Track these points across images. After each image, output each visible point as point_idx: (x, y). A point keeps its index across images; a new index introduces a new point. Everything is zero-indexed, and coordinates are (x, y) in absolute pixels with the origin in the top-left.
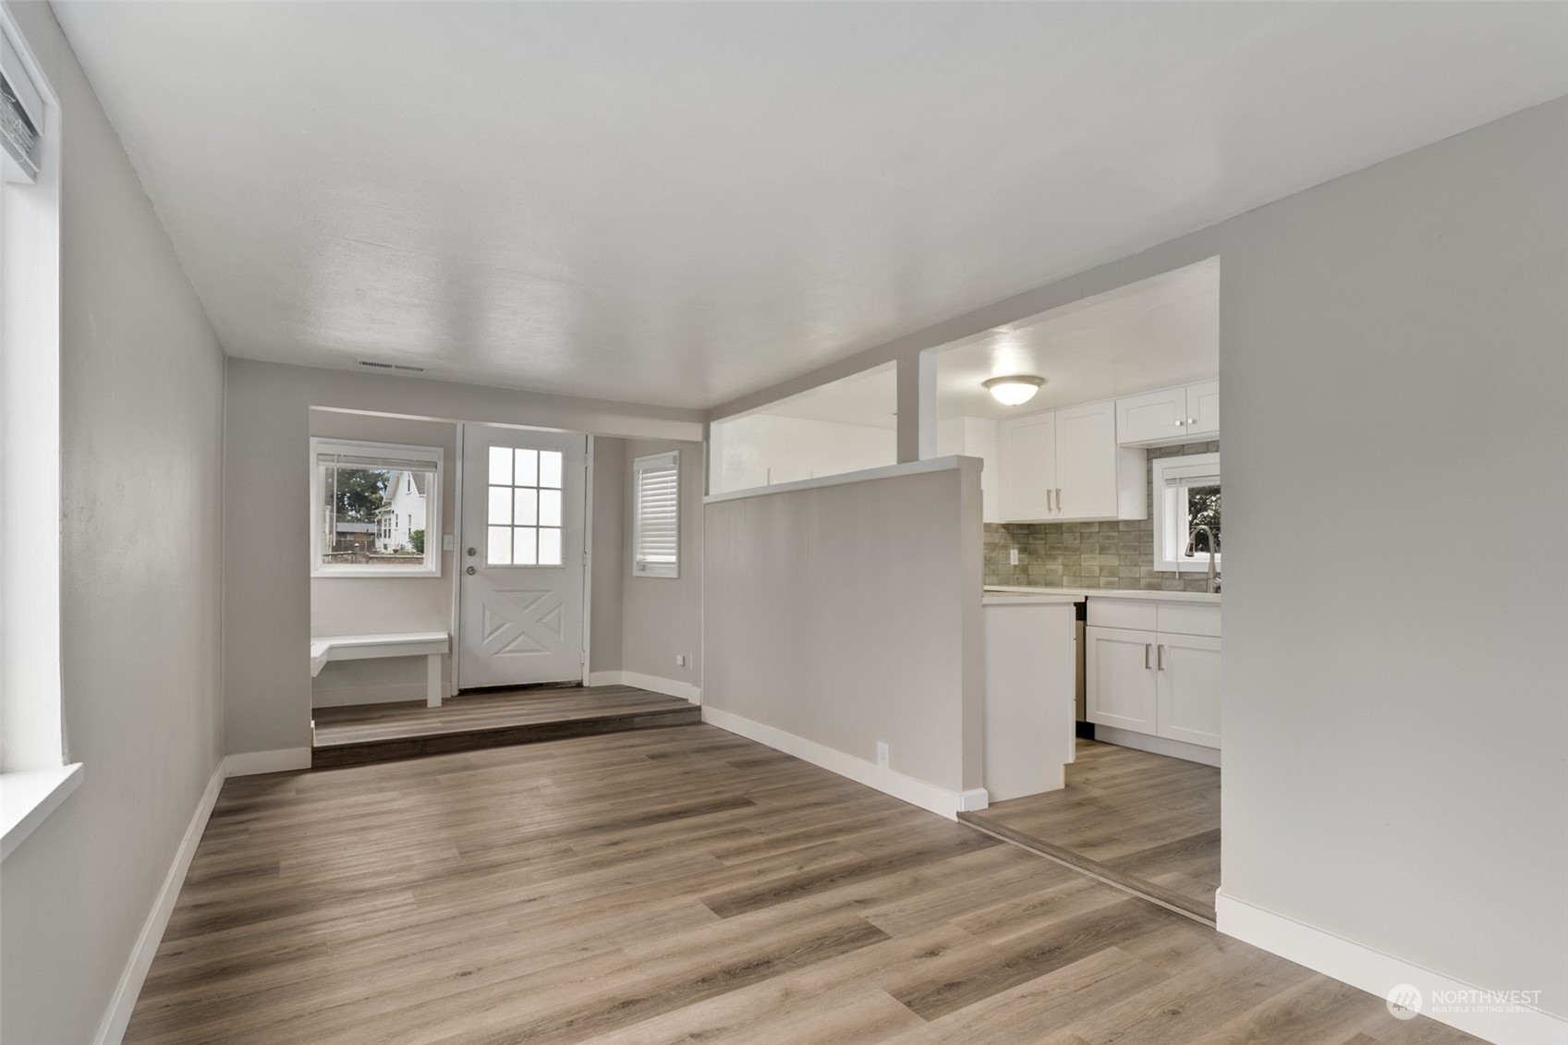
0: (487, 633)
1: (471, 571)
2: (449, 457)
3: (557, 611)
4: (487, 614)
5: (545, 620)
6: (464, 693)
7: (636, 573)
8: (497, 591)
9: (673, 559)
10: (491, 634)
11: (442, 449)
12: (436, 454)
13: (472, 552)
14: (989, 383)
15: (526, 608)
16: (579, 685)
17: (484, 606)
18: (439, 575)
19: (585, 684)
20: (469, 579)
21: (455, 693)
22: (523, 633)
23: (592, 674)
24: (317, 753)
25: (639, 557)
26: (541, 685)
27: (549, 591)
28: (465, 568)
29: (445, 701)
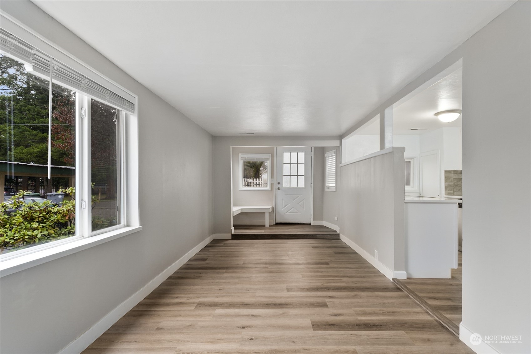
0: (283, 207)
1: (279, 189)
2: (273, 156)
3: (303, 201)
4: (283, 201)
5: (299, 204)
6: (277, 224)
7: (326, 190)
8: (286, 195)
9: (334, 185)
10: (284, 207)
11: (271, 154)
12: (269, 156)
13: (279, 183)
14: (437, 114)
15: (294, 200)
16: (310, 224)
17: (282, 199)
18: (270, 190)
19: (312, 224)
20: (278, 191)
21: (275, 224)
22: (293, 207)
23: (314, 221)
24: (233, 235)
25: (327, 185)
26: (298, 223)
27: (301, 195)
28: (277, 188)
29: (270, 226)
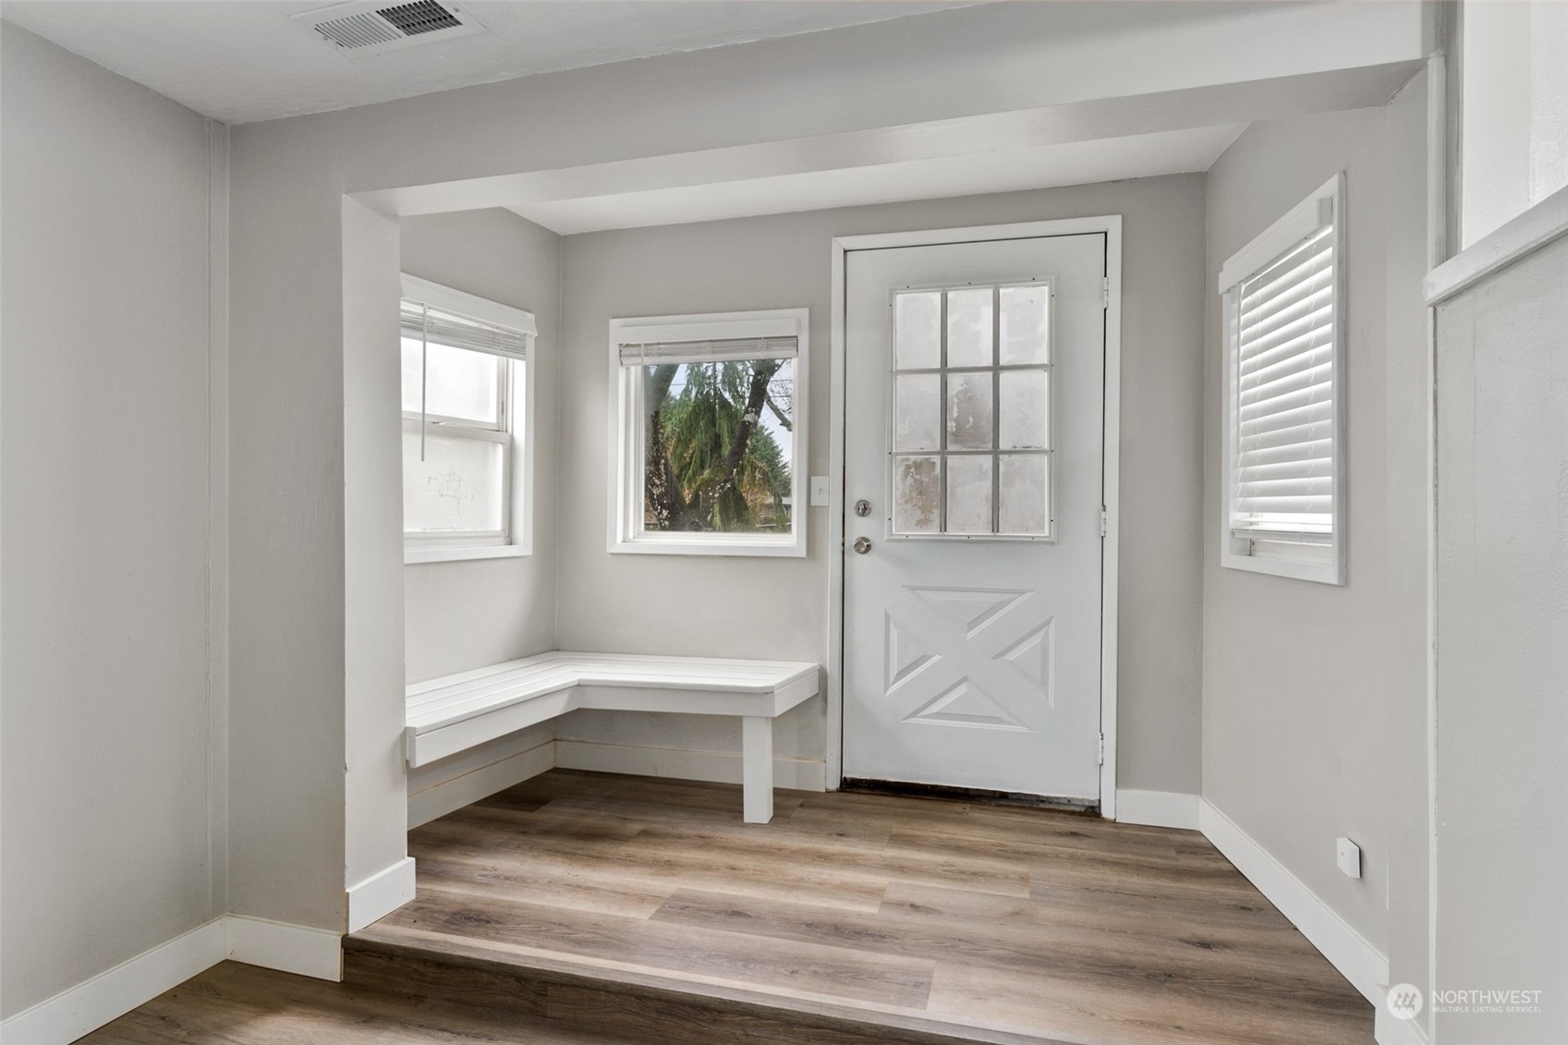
0: (894, 671)
1: (864, 546)
2: (819, 325)
3: (1037, 639)
4: (894, 633)
5: (1012, 656)
6: (849, 785)
7: (1229, 558)
8: (913, 589)
9: (1324, 522)
10: (901, 674)
11: (805, 311)
12: (791, 321)
13: (864, 509)
15: (972, 625)
16: (1092, 812)
17: (887, 617)
18: (803, 553)
19: (1107, 812)
20: (857, 562)
21: (834, 784)
22: (965, 679)
23: (1123, 792)
25: (1236, 517)
26: (1004, 796)
27: (1023, 593)
28: (851, 541)
